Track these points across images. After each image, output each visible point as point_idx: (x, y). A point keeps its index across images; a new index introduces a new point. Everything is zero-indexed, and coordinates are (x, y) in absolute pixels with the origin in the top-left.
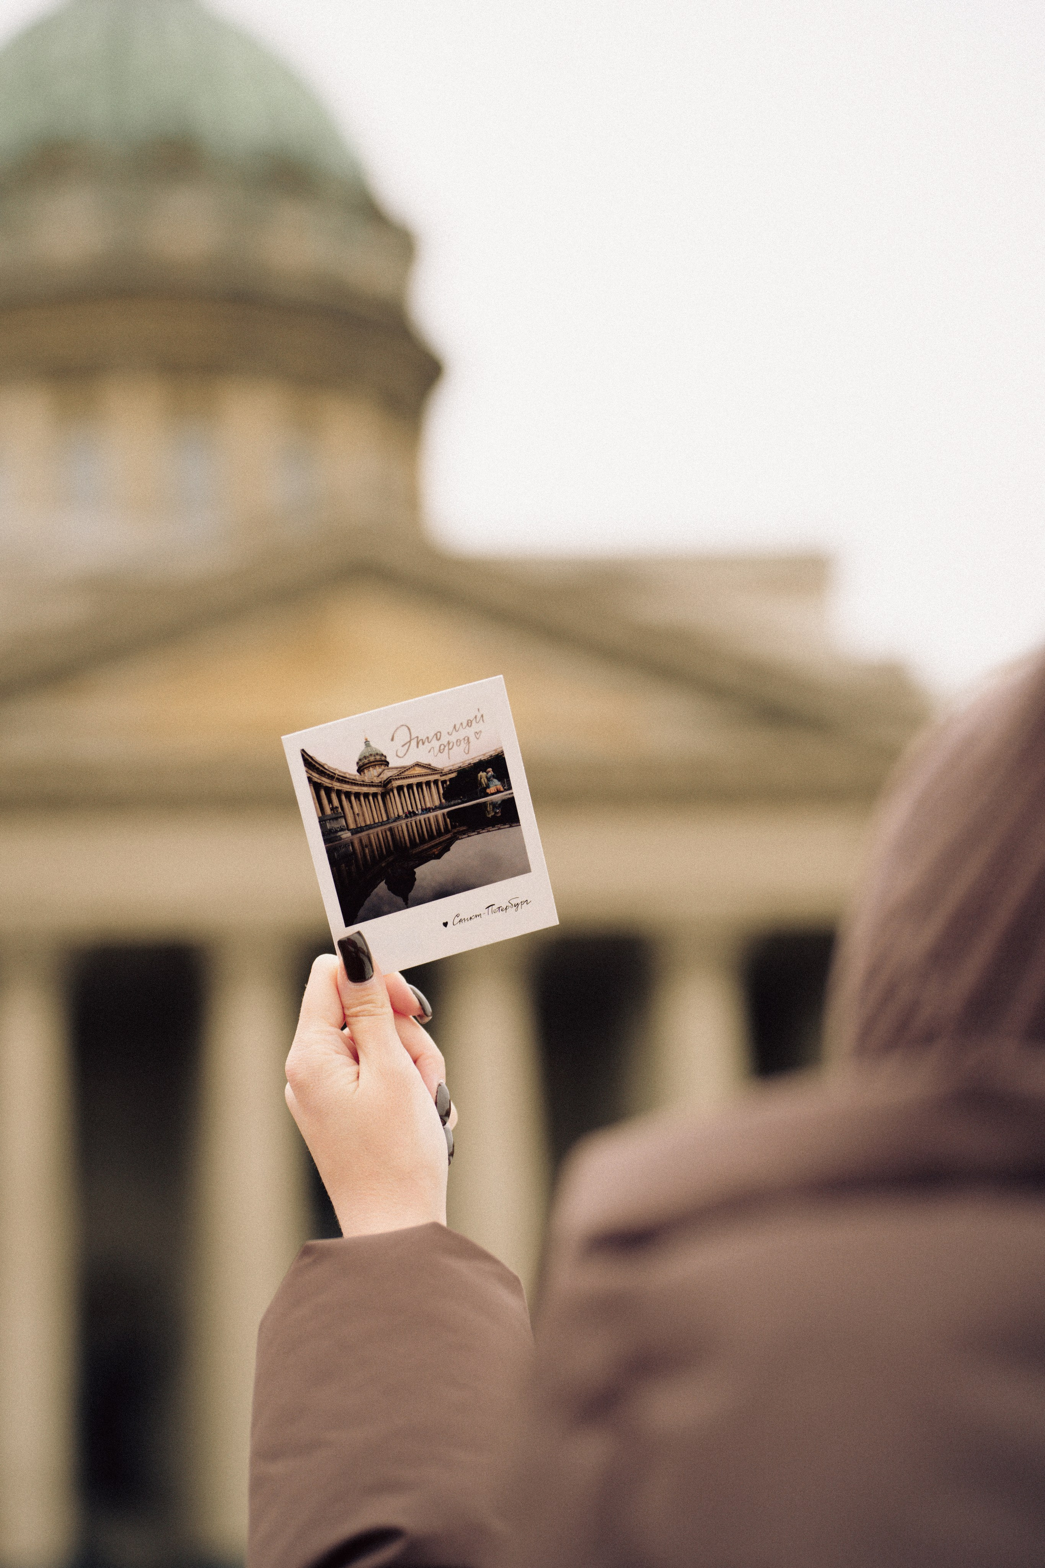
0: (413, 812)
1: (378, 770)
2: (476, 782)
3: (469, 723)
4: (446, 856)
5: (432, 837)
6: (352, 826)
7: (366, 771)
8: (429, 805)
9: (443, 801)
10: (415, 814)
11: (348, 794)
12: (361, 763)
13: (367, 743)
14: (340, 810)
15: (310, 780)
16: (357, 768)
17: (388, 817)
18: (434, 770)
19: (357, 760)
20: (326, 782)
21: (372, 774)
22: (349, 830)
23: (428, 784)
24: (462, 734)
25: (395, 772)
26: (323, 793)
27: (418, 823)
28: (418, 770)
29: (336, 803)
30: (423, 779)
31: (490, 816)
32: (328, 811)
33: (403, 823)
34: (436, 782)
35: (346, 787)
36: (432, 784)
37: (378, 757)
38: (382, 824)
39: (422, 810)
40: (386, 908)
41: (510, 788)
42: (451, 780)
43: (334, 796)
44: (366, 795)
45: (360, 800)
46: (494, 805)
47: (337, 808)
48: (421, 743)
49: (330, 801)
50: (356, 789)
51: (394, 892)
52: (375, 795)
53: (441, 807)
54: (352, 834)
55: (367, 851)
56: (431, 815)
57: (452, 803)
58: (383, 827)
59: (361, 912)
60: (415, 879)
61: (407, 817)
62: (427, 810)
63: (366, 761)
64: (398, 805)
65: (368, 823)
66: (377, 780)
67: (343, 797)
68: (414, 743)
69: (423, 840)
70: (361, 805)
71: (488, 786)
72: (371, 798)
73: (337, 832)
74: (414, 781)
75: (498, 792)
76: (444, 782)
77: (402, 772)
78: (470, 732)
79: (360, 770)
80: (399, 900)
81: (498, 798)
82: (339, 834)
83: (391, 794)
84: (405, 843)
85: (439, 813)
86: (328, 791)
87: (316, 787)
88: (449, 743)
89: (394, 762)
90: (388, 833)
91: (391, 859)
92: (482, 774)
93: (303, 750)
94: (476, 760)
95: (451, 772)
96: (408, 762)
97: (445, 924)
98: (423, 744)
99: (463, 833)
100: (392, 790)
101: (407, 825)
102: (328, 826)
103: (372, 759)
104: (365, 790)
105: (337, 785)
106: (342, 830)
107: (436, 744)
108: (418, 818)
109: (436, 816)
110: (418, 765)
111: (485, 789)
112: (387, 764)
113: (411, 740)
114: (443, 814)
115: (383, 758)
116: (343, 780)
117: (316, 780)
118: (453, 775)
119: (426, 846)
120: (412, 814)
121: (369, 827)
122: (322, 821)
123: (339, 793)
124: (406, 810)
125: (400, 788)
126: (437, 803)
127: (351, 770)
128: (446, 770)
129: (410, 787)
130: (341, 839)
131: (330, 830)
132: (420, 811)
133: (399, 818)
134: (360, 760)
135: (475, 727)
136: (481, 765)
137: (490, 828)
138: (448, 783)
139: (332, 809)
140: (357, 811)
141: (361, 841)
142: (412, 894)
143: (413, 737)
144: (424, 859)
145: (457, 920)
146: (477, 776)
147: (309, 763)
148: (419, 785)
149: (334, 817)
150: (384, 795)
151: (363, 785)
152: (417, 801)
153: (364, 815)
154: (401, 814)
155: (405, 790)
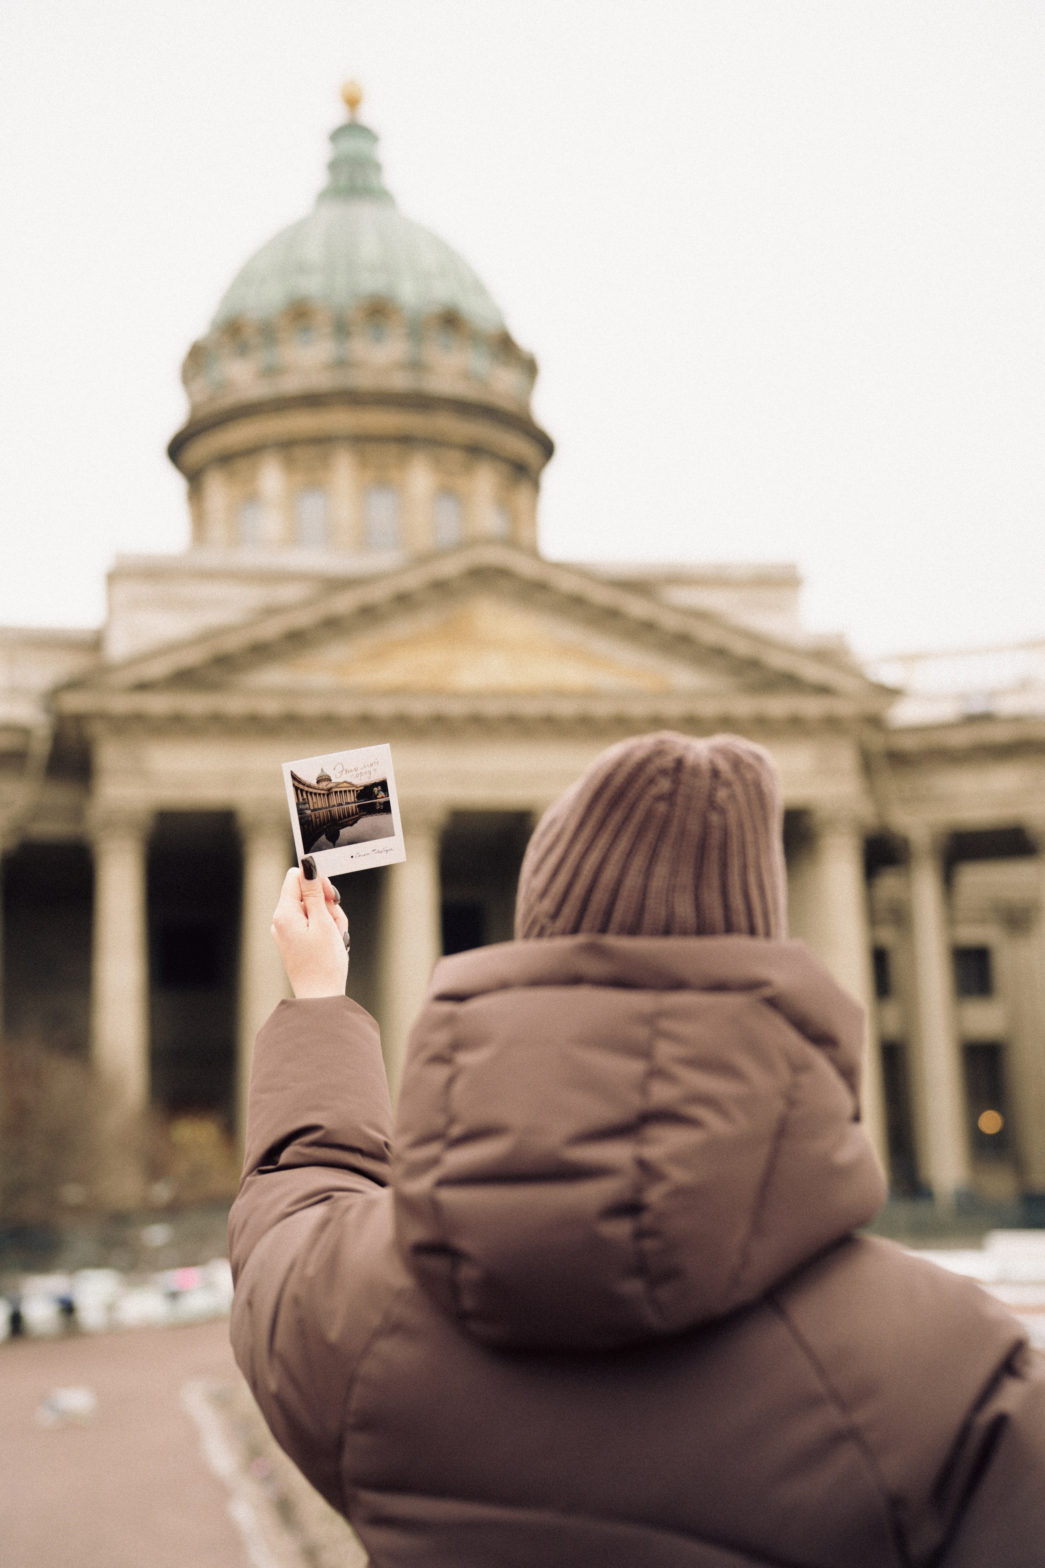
0: (341, 804)
1: (326, 783)
2: (372, 792)
3: (371, 765)
4: (355, 825)
5: (349, 816)
6: (312, 808)
7: (320, 783)
8: (349, 801)
9: (356, 799)
10: (342, 805)
11: (311, 793)
12: (318, 779)
13: (322, 770)
14: (306, 800)
15: (294, 785)
16: (316, 781)
17: (329, 805)
18: (353, 785)
20: (301, 786)
21: (323, 785)
22: (310, 809)
23: (349, 791)
24: (368, 769)
25: (334, 785)
26: (299, 792)
27: (343, 809)
28: (345, 785)
29: (305, 796)
30: (347, 789)
31: (378, 808)
32: (301, 800)
33: (336, 808)
34: (353, 791)
35: (310, 790)
36: (351, 792)
37: (327, 777)
38: (326, 808)
39: (346, 803)
40: (324, 847)
41: (388, 796)
42: (360, 790)
43: (304, 794)
44: (320, 794)
45: (317, 798)
46: (380, 803)
47: (305, 799)
48: (347, 772)
49: (302, 796)
50: (315, 791)
51: (328, 840)
52: (324, 794)
53: (355, 802)
54: (312, 812)
55: (318, 820)
56: (350, 806)
57: (360, 801)
58: (326, 810)
59: (312, 848)
60: (339, 835)
61: (338, 806)
62: (348, 803)
63: (321, 778)
64: (334, 800)
65: (319, 807)
66: (325, 788)
67: (309, 794)
68: (344, 772)
69: (345, 817)
71: (378, 795)
72: (322, 796)
73: (304, 810)
74: (343, 789)
75: (383, 797)
76: (357, 791)
77: (338, 785)
78: (371, 769)
79: (318, 782)
80: (331, 844)
81: (382, 800)
82: (305, 811)
83: (332, 795)
84: (336, 818)
85: (354, 805)
86: (302, 791)
87: (296, 789)
88: (361, 773)
89: (334, 780)
90: (329, 812)
91: (329, 825)
92: (376, 789)
93: (292, 771)
94: (373, 782)
95: (361, 786)
96: (341, 780)
97: (352, 857)
98: (349, 772)
99: (364, 815)
100: (332, 793)
101: (338, 809)
102: (300, 807)
103: (324, 778)
104: (319, 791)
105: (306, 789)
106: (306, 809)
107: (355, 773)
108: (343, 807)
109: (352, 807)
110: (345, 782)
111: (376, 796)
112: (331, 780)
113: (343, 770)
114: (356, 806)
115: (329, 778)
116: (309, 786)
117: (297, 785)
118: (362, 788)
119: (345, 820)
120: (341, 805)
121: (320, 809)
122: (298, 804)
123: (307, 792)
124: (338, 803)
125: (336, 792)
126: (353, 800)
127: (314, 782)
128: (358, 786)
129: (341, 792)
130: (306, 814)
131: (301, 809)
132: (345, 804)
133: (334, 806)
134: (318, 778)
135: (374, 767)
136: (375, 785)
137: (378, 814)
139: (303, 799)
140: (314, 801)
141: (315, 815)
142: (337, 842)
143: (345, 768)
144: (344, 826)
145: (358, 855)
146: (373, 790)
147: (294, 777)
148: (345, 791)
149: (303, 803)
150: (328, 795)
151: (319, 789)
152: (344, 800)
153: (317, 803)
154: (335, 804)
155: (338, 793)
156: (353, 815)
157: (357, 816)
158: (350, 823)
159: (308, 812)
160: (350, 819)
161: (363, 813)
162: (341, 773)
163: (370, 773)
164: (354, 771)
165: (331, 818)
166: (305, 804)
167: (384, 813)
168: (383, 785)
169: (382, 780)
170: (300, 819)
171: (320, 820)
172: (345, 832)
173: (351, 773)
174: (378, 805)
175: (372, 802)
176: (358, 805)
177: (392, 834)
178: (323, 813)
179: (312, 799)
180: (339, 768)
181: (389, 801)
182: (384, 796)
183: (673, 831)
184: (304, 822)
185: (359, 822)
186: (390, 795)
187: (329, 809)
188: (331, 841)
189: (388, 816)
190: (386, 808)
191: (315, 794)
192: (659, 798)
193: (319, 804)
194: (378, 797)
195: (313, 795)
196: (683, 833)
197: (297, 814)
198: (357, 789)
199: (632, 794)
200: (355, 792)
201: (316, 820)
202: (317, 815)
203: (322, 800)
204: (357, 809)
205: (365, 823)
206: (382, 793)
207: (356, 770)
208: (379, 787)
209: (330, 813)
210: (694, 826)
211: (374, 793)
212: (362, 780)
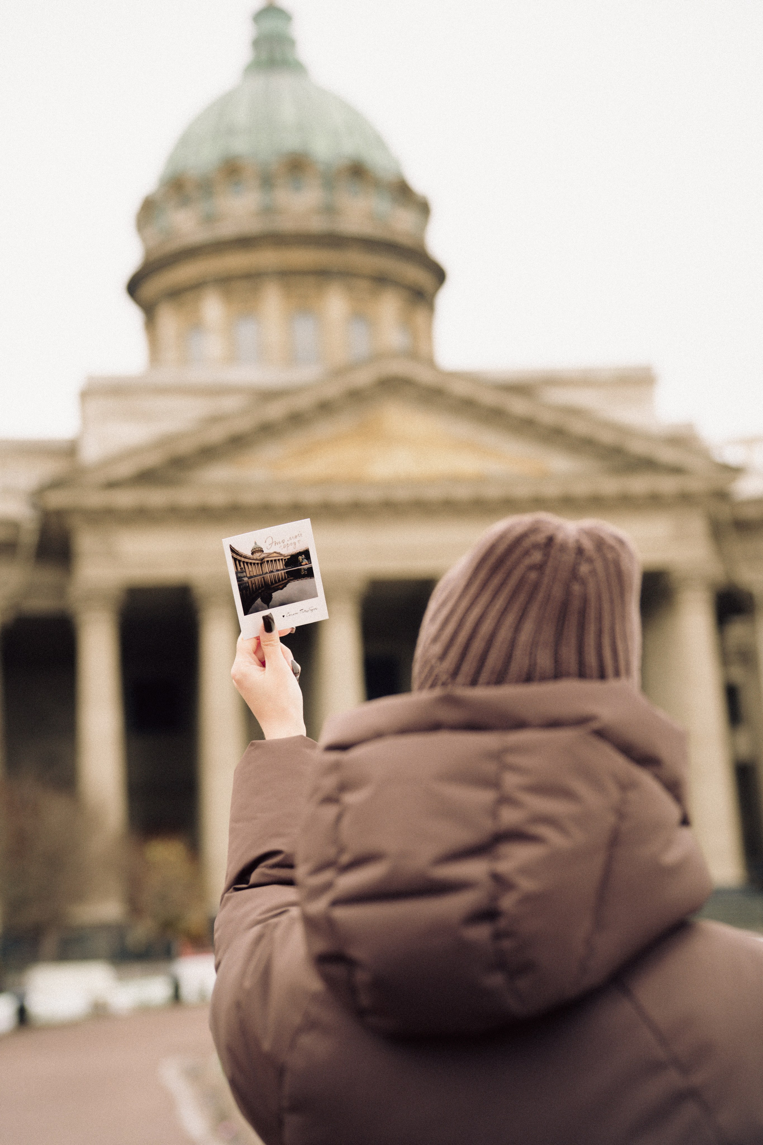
0: (273, 571)
1: (259, 554)
2: (298, 560)
3: (296, 537)
4: (285, 589)
5: (279, 581)
6: (248, 575)
7: (254, 554)
8: (279, 568)
9: (284, 567)
10: (273, 572)
11: (247, 563)
12: (253, 551)
13: (255, 543)
14: (244, 569)
15: (233, 557)
16: (251, 553)
17: (262, 573)
18: (281, 555)
19: (251, 550)
20: (239, 558)
21: (257, 555)
22: (247, 577)
23: (279, 560)
24: (293, 541)
25: (266, 555)
26: (237, 562)
27: (274, 575)
28: (275, 555)
29: (242, 566)
30: (277, 558)
31: (302, 574)
32: (239, 569)
33: (268, 575)
34: (282, 559)
35: (247, 560)
36: (280, 560)
37: (259, 549)
38: (260, 575)
39: (276, 570)
40: (260, 609)
41: (311, 563)
42: (288, 559)
43: (242, 563)
44: (254, 564)
45: (252, 565)
46: (304, 569)
47: (243, 568)
48: (276, 544)
49: (240, 566)
50: (250, 561)
51: (263, 602)
52: (258, 564)
53: (283, 569)
54: (248, 579)
55: (254, 586)
56: (279, 572)
57: (288, 568)
58: (260, 577)
59: (251, 610)
60: (272, 598)
61: (270, 573)
62: (278, 570)
63: (255, 550)
64: (266, 568)
65: (255, 574)
66: (259, 558)
67: (245, 564)
68: (274, 544)
69: (276, 582)
70: (252, 568)
71: (302, 562)
72: (256, 565)
73: (242, 578)
74: (273, 559)
75: (306, 564)
76: (285, 560)
77: (268, 556)
78: (296, 540)
79: (252, 554)
80: (265, 606)
81: (306, 567)
82: (243, 578)
83: (264, 563)
84: (269, 583)
85: (283, 572)
86: (240, 561)
87: (235, 560)
88: (288, 544)
89: (266, 551)
90: (262, 579)
91: (263, 589)
92: (300, 557)
93: (230, 545)
94: (298, 552)
95: (288, 556)
96: (271, 551)
97: (283, 616)
98: (278, 544)
99: (292, 580)
100: (264, 562)
101: (270, 576)
102: (239, 575)
103: (257, 549)
104: (254, 561)
105: (243, 559)
106: (244, 577)
107: (282, 544)
108: (274, 573)
109: (281, 573)
110: (275, 552)
111: (301, 563)
112: (263, 551)
113: (273, 542)
114: (284, 572)
115: (261, 549)
116: (245, 557)
117: (235, 557)
118: (289, 557)
119: (277, 585)
120: (272, 572)
121: (255, 576)
122: (237, 573)
123: (244, 562)
124: (270, 570)
125: (268, 561)
126: (282, 568)
127: (248, 553)
128: (286, 555)
129: (271, 561)
130: (243, 581)
131: (240, 577)
132: (275, 571)
133: (267, 573)
134: (253, 550)
135: (298, 538)
136: (300, 554)
137: (303, 579)
138: (287, 560)
139: (241, 569)
140: (250, 569)
141: (251, 581)
142: (271, 603)
143: (274, 541)
144: (276, 590)
145: (288, 615)
146: (298, 558)
147: (233, 550)
148: (275, 560)
149: (241, 571)
150: (261, 564)
151: (253, 560)
152: (274, 567)
153: (253, 571)
154: (268, 571)
155: (270, 562)
156: (283, 580)
157: (286, 581)
158: (281, 587)
159: (246, 579)
160: (280, 584)
161: (292, 578)
162: (271, 545)
163: (295, 544)
164: (282, 543)
165: (264, 584)
166: (242, 572)
167: (308, 577)
168: (306, 553)
169: (305, 549)
170: (239, 585)
171: (256, 585)
172: (277, 595)
173: (279, 545)
174: (303, 571)
175: (298, 569)
176: (286, 572)
177: (316, 596)
178: (258, 580)
179: (249, 568)
180: (270, 541)
181: (312, 567)
182: (308, 563)
183: (540, 596)
184: (243, 588)
185: (288, 586)
186: (312, 563)
187: (263, 576)
188: (265, 604)
189: (312, 579)
190: (310, 573)
191: (251, 563)
192: (532, 567)
193: (254, 571)
194: (302, 564)
195: (249, 565)
196: (548, 598)
197: (237, 581)
198: (285, 558)
199: (509, 563)
200: (283, 560)
201: (252, 586)
202: (253, 582)
203: (257, 568)
204: (286, 575)
205: (293, 586)
206: (305, 560)
207: (283, 542)
208: (303, 555)
209: (264, 580)
210: (557, 592)
211: (299, 561)
212: (288, 551)
